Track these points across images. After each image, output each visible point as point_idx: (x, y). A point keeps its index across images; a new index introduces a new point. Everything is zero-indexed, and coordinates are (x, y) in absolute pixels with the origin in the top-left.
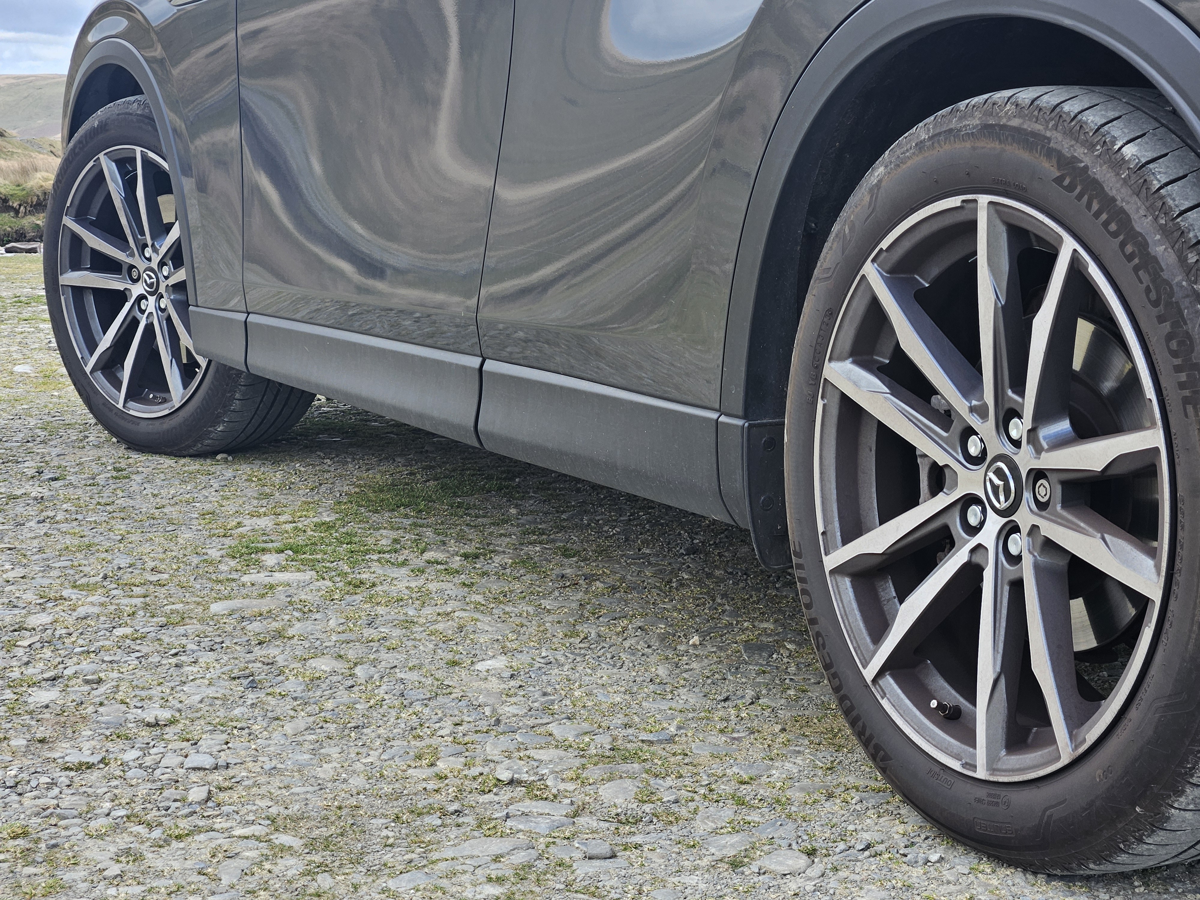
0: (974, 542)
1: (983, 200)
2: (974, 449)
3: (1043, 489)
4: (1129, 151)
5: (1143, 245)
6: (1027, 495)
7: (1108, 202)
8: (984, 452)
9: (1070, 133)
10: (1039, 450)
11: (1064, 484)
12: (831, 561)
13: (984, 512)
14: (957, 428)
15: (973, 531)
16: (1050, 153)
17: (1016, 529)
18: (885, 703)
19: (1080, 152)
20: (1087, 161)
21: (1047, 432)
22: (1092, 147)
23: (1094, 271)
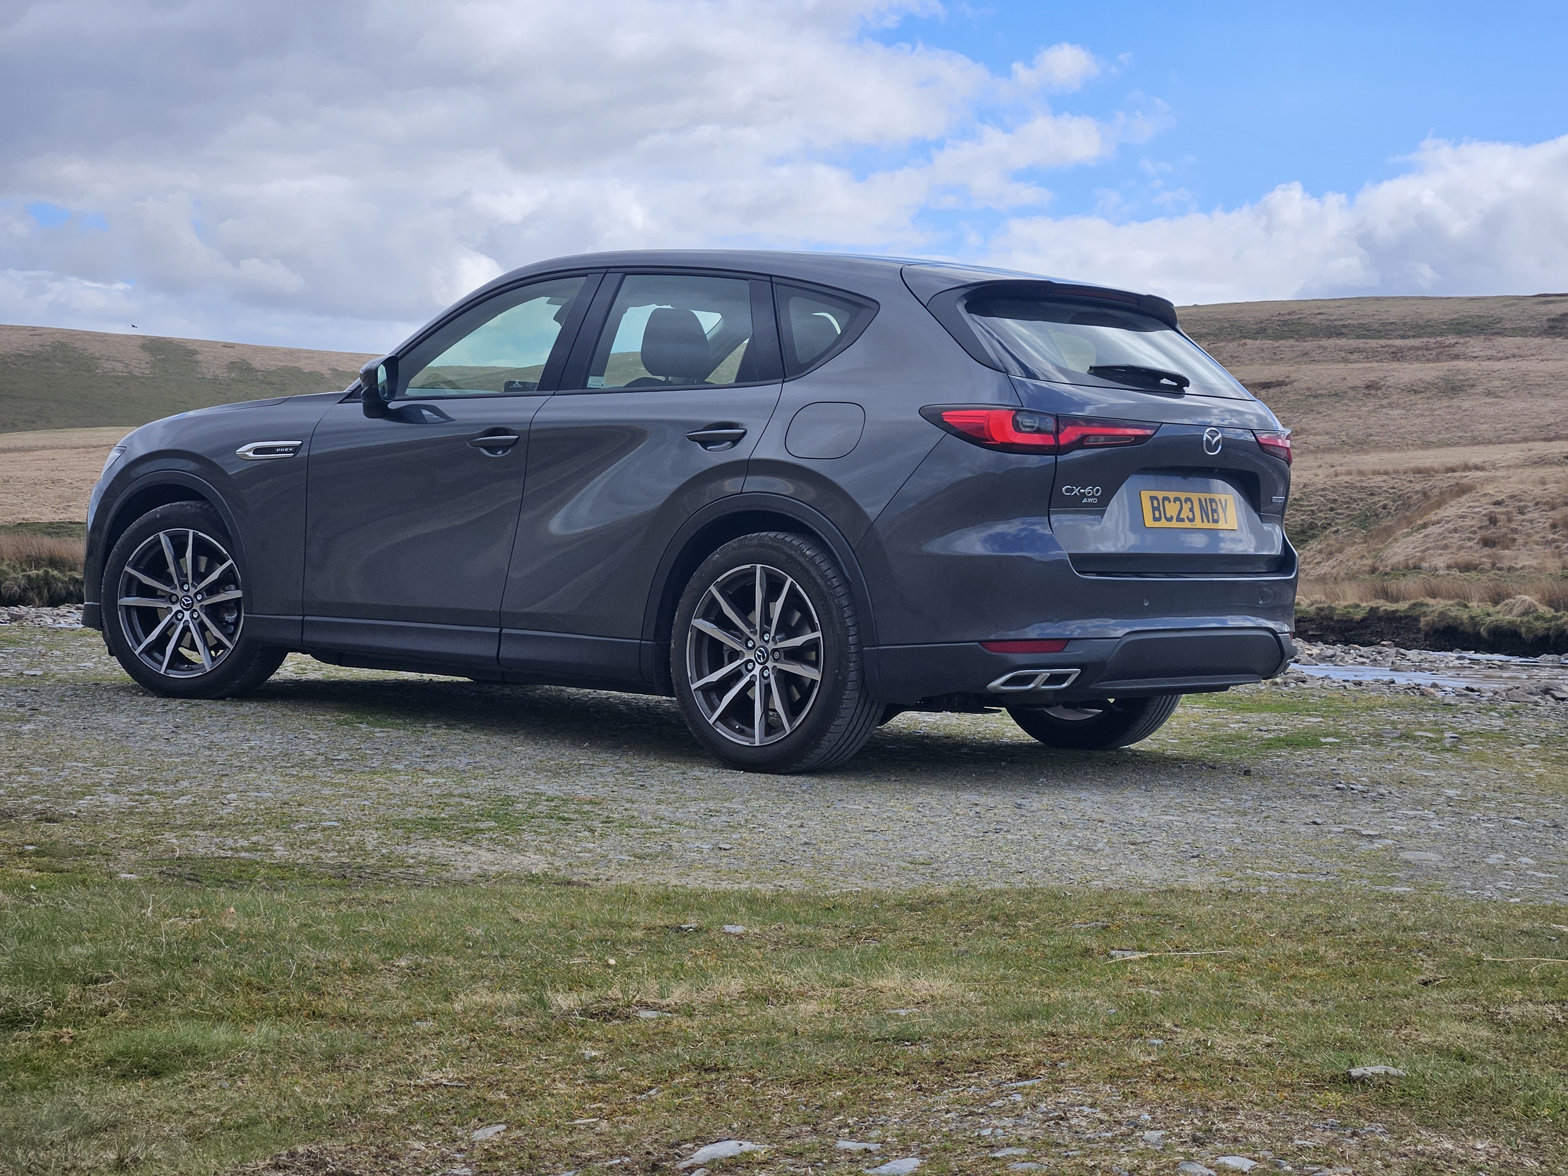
0: (751, 674)
1: (759, 566)
2: (750, 645)
3: (777, 655)
4: (808, 553)
5: (815, 580)
6: (771, 657)
7: (803, 567)
8: (754, 646)
9: (790, 547)
10: (776, 643)
11: (785, 653)
12: (694, 687)
13: (754, 664)
14: (744, 638)
15: (750, 671)
16: (784, 553)
17: (767, 668)
18: (718, 730)
19: (793, 552)
20: (795, 555)
21: (777, 637)
22: (796, 551)
23: (798, 587)
